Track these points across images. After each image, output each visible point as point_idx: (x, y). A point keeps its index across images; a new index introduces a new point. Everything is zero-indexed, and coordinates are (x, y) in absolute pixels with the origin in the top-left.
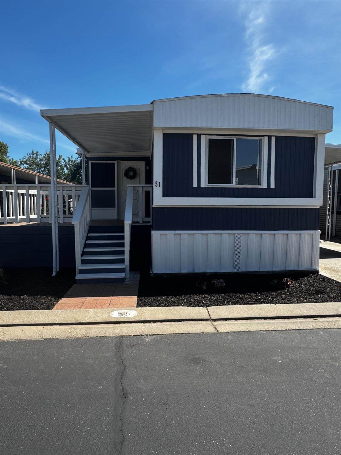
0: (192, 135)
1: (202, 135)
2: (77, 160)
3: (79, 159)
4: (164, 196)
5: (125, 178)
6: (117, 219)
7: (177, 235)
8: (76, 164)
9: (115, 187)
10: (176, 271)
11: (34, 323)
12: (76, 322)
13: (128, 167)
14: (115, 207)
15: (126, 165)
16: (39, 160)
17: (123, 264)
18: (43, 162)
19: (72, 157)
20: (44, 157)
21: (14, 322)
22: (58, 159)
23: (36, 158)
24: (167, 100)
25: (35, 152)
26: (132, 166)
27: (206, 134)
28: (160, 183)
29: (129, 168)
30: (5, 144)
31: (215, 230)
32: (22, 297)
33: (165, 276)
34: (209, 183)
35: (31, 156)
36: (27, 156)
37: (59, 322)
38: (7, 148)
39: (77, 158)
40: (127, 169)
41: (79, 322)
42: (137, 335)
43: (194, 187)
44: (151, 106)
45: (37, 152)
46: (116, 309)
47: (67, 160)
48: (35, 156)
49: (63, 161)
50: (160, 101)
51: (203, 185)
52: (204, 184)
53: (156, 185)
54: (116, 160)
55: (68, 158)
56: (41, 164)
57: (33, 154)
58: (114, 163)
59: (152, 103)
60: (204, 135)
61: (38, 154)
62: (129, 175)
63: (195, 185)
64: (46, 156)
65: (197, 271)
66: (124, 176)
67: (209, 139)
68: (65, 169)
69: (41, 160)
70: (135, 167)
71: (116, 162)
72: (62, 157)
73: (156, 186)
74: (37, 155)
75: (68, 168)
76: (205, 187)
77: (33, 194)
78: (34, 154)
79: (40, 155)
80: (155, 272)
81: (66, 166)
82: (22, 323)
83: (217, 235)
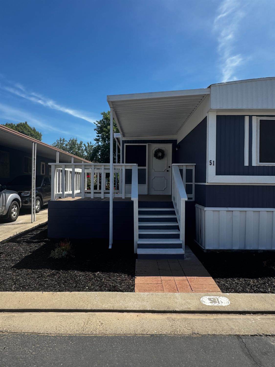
0: (243, 116)
1: (253, 117)
2: (95, 145)
3: (97, 144)
4: (217, 174)
5: (154, 158)
6: (147, 194)
7: (229, 212)
8: (94, 148)
9: (146, 166)
10: (227, 247)
11: (125, 309)
12: (168, 310)
13: (157, 148)
14: (145, 184)
15: (155, 147)
16: (65, 145)
17: (179, 239)
18: (68, 147)
19: (91, 142)
20: (69, 143)
21: (103, 306)
22: (80, 144)
23: (63, 144)
24: (224, 83)
25: (62, 139)
26: (160, 148)
27: (257, 116)
28: (214, 161)
29: (158, 150)
30: (40, 133)
31: (266, 207)
32: (96, 274)
33: (217, 252)
34: (260, 162)
35: (59, 142)
36: (56, 142)
37: (151, 309)
38: (41, 136)
39: (96, 144)
40: (156, 151)
41: (171, 309)
42: (255, 335)
43: (246, 165)
44: (209, 90)
45: (64, 139)
46: (202, 294)
47: (87, 145)
48: (62, 142)
49: (83, 146)
50: (217, 85)
51: (254, 164)
52: (256, 162)
53: (210, 163)
54: (146, 143)
55: (88, 143)
56: (66, 148)
57: (60, 141)
58: (146, 146)
59: (209, 87)
60: (256, 116)
61: (65, 140)
62: (158, 155)
63: (246, 164)
64: (70, 142)
65: (248, 248)
66: (153, 156)
67: (260, 120)
68: (85, 152)
69: (66, 145)
70: (164, 149)
71: (147, 145)
72: (83, 143)
73: (211, 165)
74: (63, 141)
75: (87, 151)
76: (257, 166)
77: (77, 172)
78: (62, 141)
79: (66, 141)
80: (207, 248)
81: (86, 150)
82: (112, 309)
83: (268, 212)
